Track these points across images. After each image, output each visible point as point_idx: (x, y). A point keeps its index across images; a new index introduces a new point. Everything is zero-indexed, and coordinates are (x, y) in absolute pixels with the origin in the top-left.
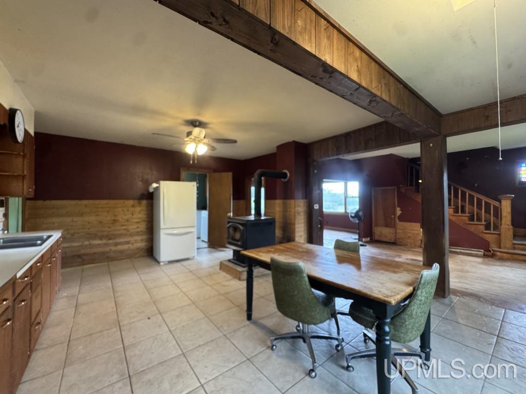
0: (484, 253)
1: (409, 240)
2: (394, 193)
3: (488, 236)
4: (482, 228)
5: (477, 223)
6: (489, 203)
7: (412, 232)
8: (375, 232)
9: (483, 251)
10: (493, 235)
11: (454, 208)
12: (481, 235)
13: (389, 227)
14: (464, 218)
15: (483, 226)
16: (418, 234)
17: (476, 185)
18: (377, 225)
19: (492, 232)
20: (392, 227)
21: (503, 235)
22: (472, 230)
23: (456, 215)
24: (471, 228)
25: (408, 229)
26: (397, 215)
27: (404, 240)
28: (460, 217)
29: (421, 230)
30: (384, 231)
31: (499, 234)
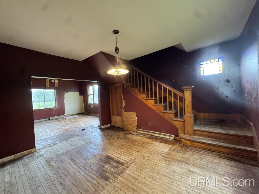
0: (174, 138)
1: (130, 126)
2: (121, 89)
3: (176, 122)
4: (172, 116)
5: (169, 112)
6: (176, 94)
7: (131, 119)
8: (112, 119)
9: (173, 136)
10: (180, 122)
11: (154, 100)
12: (172, 122)
13: (119, 116)
14: (160, 107)
15: (173, 115)
16: (135, 121)
17: (173, 80)
18: (113, 115)
19: (179, 120)
20: (121, 116)
21: (186, 122)
22: (166, 117)
23: (156, 105)
24: (166, 116)
25: (129, 117)
26: (123, 107)
27: (127, 126)
28: (158, 107)
29: (136, 117)
30: (117, 119)
31: (184, 122)
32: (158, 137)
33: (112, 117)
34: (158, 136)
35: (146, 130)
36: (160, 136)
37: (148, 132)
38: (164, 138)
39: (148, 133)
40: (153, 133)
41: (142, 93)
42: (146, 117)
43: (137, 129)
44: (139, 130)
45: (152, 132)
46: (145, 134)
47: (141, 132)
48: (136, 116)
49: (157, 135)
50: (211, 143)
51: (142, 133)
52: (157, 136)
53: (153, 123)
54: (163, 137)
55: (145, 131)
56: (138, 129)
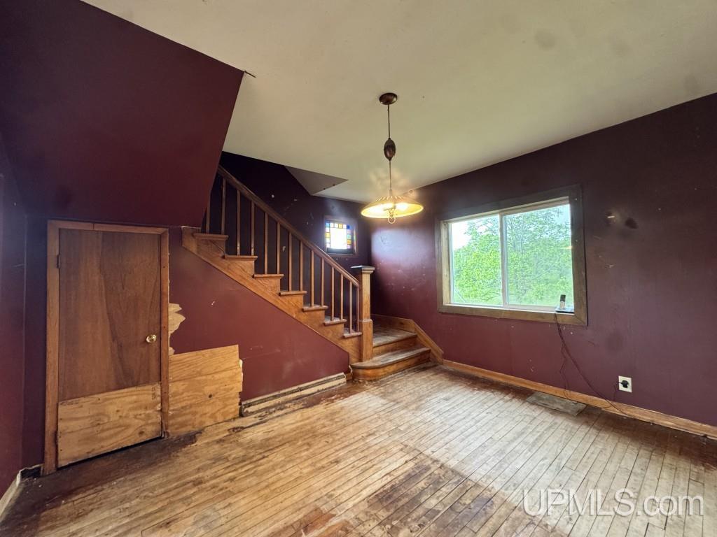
0: (347, 377)
1: (208, 410)
2: (161, 253)
3: (347, 342)
4: (341, 328)
5: (334, 321)
6: (348, 280)
7: (217, 377)
9: (343, 373)
10: (352, 340)
13: (133, 384)
14: (318, 312)
15: (342, 326)
16: (230, 379)
18: (71, 392)
19: (352, 334)
20: (147, 382)
21: (364, 336)
22: (329, 336)
23: (306, 308)
24: (328, 333)
25: (204, 371)
26: (170, 333)
27: (194, 413)
28: (313, 313)
29: (241, 362)
30: (111, 409)
31: (360, 336)
32: (315, 393)
33: (64, 410)
34: (316, 391)
35: (277, 393)
36: (320, 387)
37: (285, 394)
38: (330, 388)
39: (286, 397)
40: (303, 390)
41: (266, 275)
42: (278, 351)
43: (243, 403)
44: (253, 404)
45: (295, 388)
46: (279, 404)
47: (263, 406)
48: (240, 358)
49: (312, 389)
50: (398, 359)
51: (266, 408)
52: (313, 394)
53: (299, 361)
54: (326, 389)
55: (275, 397)
56: (248, 402)
